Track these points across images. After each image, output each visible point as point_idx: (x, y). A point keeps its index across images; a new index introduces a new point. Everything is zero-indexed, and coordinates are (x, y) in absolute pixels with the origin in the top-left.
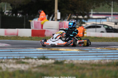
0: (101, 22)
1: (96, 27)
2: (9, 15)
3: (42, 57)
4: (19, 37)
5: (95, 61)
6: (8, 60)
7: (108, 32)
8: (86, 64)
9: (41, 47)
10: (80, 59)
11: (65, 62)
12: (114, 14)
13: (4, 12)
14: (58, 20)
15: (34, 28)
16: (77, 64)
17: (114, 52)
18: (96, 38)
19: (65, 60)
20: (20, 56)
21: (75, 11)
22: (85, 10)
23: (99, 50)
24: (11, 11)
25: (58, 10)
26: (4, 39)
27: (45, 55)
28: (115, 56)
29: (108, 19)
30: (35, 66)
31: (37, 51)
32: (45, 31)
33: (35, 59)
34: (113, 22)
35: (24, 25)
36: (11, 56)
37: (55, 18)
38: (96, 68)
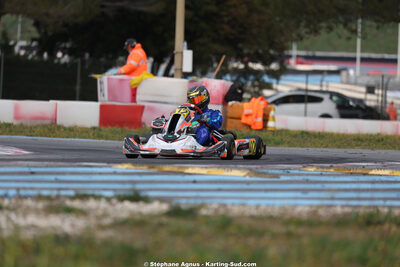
0: (324, 83)
1: (306, 99)
2: (30, 57)
3: (131, 193)
4: (59, 127)
5: (299, 209)
6: (20, 202)
7: (343, 116)
8: (271, 218)
9: (126, 162)
10: (252, 203)
11: (204, 212)
12: (363, 60)
13: (13, 46)
14: (185, 75)
15: (109, 100)
16: (242, 216)
17: (362, 182)
18: (304, 137)
19: (203, 206)
20: (59, 189)
21: (240, 45)
22: (272, 45)
23: (313, 175)
24: (34, 44)
25: (185, 44)
26: (11, 132)
27: (139, 187)
28: (363, 195)
29: (344, 73)
30: (107, 221)
31: (115, 173)
32: (142, 108)
33: (108, 199)
34: (361, 85)
35: (78, 88)
36: (32, 189)
37: (176, 70)
38: (301, 230)
